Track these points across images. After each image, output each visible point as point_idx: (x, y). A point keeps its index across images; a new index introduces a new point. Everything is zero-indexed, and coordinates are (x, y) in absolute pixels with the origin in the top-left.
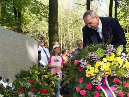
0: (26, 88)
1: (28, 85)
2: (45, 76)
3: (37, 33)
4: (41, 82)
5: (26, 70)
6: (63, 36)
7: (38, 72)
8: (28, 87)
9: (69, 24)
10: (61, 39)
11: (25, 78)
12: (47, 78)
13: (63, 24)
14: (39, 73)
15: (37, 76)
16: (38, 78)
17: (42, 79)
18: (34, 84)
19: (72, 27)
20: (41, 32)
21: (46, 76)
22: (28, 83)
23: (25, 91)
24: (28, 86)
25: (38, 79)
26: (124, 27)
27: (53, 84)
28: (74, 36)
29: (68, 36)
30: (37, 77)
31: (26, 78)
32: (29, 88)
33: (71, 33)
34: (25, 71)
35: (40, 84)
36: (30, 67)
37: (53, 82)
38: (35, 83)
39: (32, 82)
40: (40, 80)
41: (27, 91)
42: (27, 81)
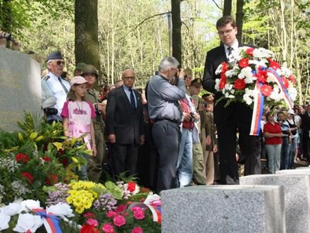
0: (7, 171)
1: (13, 165)
2: (56, 144)
3: (54, 49)
4: (44, 159)
5: (11, 132)
6: (117, 57)
7: (38, 136)
8: (13, 169)
9: (130, 27)
10: (111, 63)
11: (6, 150)
12: (60, 150)
13: (116, 28)
14: (41, 137)
15: (36, 145)
16: (38, 150)
17: (49, 151)
18: (26, 162)
19: (139, 35)
20: (61, 46)
21: (59, 145)
22: (13, 161)
23: (6, 179)
24: (11, 167)
25: (36, 151)
26: (261, 36)
27: (77, 164)
28: (144, 57)
29: (130, 57)
30: (34, 147)
31: (10, 148)
32: (16, 171)
33: (137, 48)
34: (8, 133)
35: (43, 163)
36: (18, 123)
37: (75, 160)
38: (29, 160)
39: (23, 157)
40: (42, 153)
41: (8, 180)
42: (11, 156)
